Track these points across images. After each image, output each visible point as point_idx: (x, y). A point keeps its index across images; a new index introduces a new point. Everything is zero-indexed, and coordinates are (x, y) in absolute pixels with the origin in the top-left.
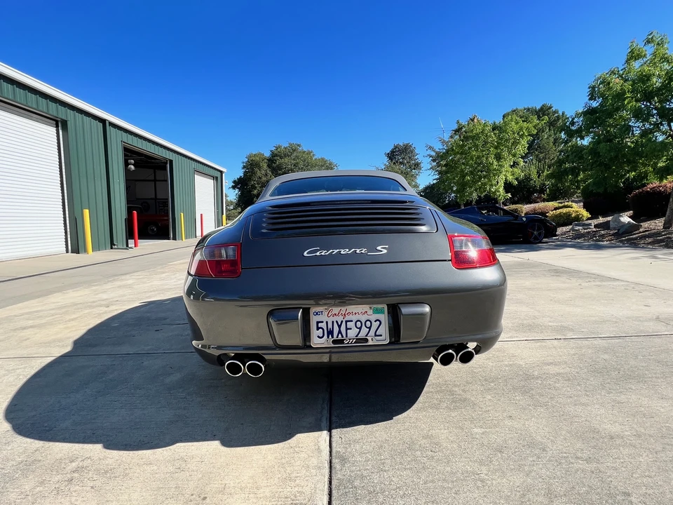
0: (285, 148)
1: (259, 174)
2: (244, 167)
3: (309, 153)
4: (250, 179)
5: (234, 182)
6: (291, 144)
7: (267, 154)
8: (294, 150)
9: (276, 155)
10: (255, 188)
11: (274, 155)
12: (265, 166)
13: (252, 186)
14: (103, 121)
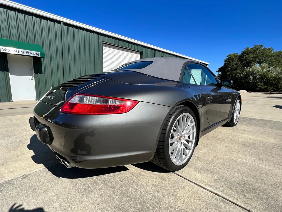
0: (251, 49)
1: (232, 64)
2: (225, 61)
3: (269, 49)
4: (227, 67)
5: (219, 69)
6: (256, 46)
7: (240, 53)
8: (257, 49)
9: (245, 53)
10: (229, 71)
11: (243, 53)
12: (237, 60)
13: (227, 70)
14: (154, 50)
